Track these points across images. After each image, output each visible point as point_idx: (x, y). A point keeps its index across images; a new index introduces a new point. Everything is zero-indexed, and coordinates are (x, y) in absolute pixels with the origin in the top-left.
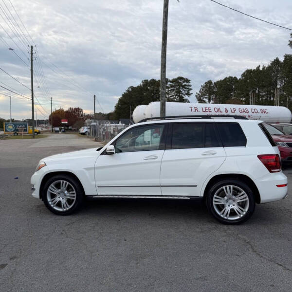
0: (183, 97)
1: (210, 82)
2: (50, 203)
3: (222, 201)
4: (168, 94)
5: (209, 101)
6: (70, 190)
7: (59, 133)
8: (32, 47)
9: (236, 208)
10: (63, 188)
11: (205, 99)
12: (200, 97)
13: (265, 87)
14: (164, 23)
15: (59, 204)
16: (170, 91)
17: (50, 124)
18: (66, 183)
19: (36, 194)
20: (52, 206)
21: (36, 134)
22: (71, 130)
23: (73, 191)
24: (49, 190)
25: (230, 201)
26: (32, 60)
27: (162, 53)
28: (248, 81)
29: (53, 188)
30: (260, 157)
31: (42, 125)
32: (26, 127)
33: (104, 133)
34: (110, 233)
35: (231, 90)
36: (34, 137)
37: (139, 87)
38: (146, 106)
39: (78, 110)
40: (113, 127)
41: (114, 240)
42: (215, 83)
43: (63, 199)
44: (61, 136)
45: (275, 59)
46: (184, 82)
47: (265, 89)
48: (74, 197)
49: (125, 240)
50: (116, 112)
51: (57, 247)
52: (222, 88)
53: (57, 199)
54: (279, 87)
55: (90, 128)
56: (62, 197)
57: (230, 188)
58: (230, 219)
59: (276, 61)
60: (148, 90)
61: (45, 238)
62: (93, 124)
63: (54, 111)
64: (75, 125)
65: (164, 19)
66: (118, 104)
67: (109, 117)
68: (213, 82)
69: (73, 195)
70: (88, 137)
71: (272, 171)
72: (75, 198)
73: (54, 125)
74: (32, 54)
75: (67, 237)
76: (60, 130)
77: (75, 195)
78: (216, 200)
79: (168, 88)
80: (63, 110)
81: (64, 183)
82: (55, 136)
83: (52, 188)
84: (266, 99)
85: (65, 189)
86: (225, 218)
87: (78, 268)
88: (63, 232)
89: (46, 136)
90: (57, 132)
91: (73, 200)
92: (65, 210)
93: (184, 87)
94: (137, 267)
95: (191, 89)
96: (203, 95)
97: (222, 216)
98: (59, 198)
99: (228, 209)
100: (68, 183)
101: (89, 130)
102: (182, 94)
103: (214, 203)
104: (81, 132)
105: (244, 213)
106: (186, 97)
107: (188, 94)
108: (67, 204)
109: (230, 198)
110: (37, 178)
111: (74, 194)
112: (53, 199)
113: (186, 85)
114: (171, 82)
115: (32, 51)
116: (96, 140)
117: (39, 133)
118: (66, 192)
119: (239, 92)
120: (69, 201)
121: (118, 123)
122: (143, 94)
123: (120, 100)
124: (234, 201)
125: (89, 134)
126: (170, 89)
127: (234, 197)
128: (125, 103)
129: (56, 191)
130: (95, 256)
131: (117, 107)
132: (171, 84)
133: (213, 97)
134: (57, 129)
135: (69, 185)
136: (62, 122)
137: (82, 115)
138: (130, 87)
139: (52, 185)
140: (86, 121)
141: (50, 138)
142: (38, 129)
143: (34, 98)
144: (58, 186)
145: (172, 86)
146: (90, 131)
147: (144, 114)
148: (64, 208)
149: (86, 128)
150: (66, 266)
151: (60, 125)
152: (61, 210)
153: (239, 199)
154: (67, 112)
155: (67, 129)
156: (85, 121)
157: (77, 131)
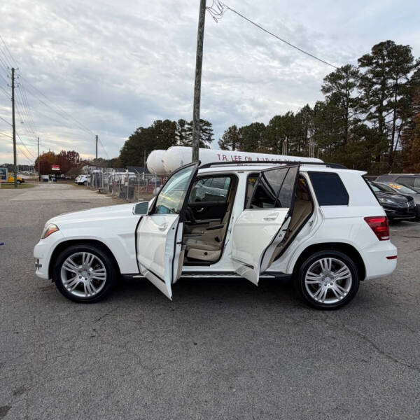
0: (203, 143)
1: (234, 128)
2: (66, 286)
3: (317, 279)
4: (186, 139)
5: (234, 149)
6: (97, 266)
7: (50, 182)
8: (13, 70)
9: (334, 287)
10: (86, 263)
11: (228, 147)
12: (224, 144)
13: (294, 136)
14: (198, 46)
15: (80, 288)
16: (188, 135)
17: (37, 171)
18: (91, 257)
19: (43, 273)
20: (69, 290)
21: (19, 184)
22: (64, 179)
23: (101, 267)
24: (63, 266)
25: (328, 279)
26: (13, 87)
27: (195, 84)
28: (277, 129)
29: (71, 264)
30: (367, 220)
31: (24, 172)
32: (5, 173)
33: (111, 184)
34: (168, 332)
35: (258, 138)
36: (16, 187)
37: (150, 129)
38: (164, 151)
39: (73, 154)
40: (125, 176)
41: (178, 344)
42: (240, 129)
43: (86, 279)
44: (52, 185)
45: (306, 105)
46: (204, 125)
47: (295, 138)
48: (103, 277)
49: (196, 344)
50: (121, 157)
51: (91, 362)
52: (248, 135)
53: (77, 280)
54: (309, 137)
55: (91, 177)
56: (84, 276)
57: (328, 261)
58: (326, 302)
59: (307, 108)
60: (162, 133)
61: (67, 345)
62: (95, 171)
63: (42, 154)
64: (69, 172)
65: (198, 42)
66: (124, 148)
67: (112, 164)
68: (238, 128)
69: (102, 274)
70: (89, 189)
71: (383, 238)
72: (105, 279)
73: (42, 172)
74: (13, 79)
75: (103, 342)
76: (50, 179)
77: (105, 274)
78: (310, 278)
79: (185, 131)
80: (54, 154)
81: (88, 257)
82: (44, 185)
83: (68, 265)
84: (295, 150)
85: (89, 265)
86: (321, 301)
87: (138, 404)
88: (94, 334)
89: (33, 186)
90: (46, 181)
91: (102, 281)
92: (89, 295)
93: (204, 131)
94: (233, 394)
95: (213, 134)
96: (227, 142)
97: (316, 299)
98: (80, 277)
99: (324, 289)
100: (94, 256)
101: (89, 180)
102: (202, 139)
103: (306, 282)
104: (78, 181)
105: (345, 294)
106: (206, 143)
107: (209, 140)
108: (93, 288)
109: (327, 275)
110: (44, 250)
111: (103, 272)
112: (70, 280)
113: (206, 129)
114: (189, 124)
115: (13, 75)
116: (100, 193)
117: (22, 181)
118: (91, 270)
119: (266, 140)
120: (96, 283)
121: (125, 171)
122: (154, 137)
123: (127, 144)
124: (332, 278)
125: (89, 184)
126: (188, 133)
127: (332, 273)
128: (133, 148)
129: (75, 269)
130: (160, 377)
131: (123, 152)
132: (189, 126)
133: (237, 144)
134: (46, 177)
135: (95, 259)
136: (53, 169)
137: (78, 161)
138: (140, 128)
139: (69, 259)
140: (84, 168)
141: (37, 188)
142: (20, 177)
143: (17, 136)
144: (78, 261)
145: (190, 130)
146: (91, 180)
147: (163, 161)
148: (88, 293)
149: (85, 176)
150: (118, 402)
151: (49, 172)
152: (84, 296)
153: (339, 276)
154: (59, 156)
155: (58, 178)
156: (82, 167)
157: (72, 180)
